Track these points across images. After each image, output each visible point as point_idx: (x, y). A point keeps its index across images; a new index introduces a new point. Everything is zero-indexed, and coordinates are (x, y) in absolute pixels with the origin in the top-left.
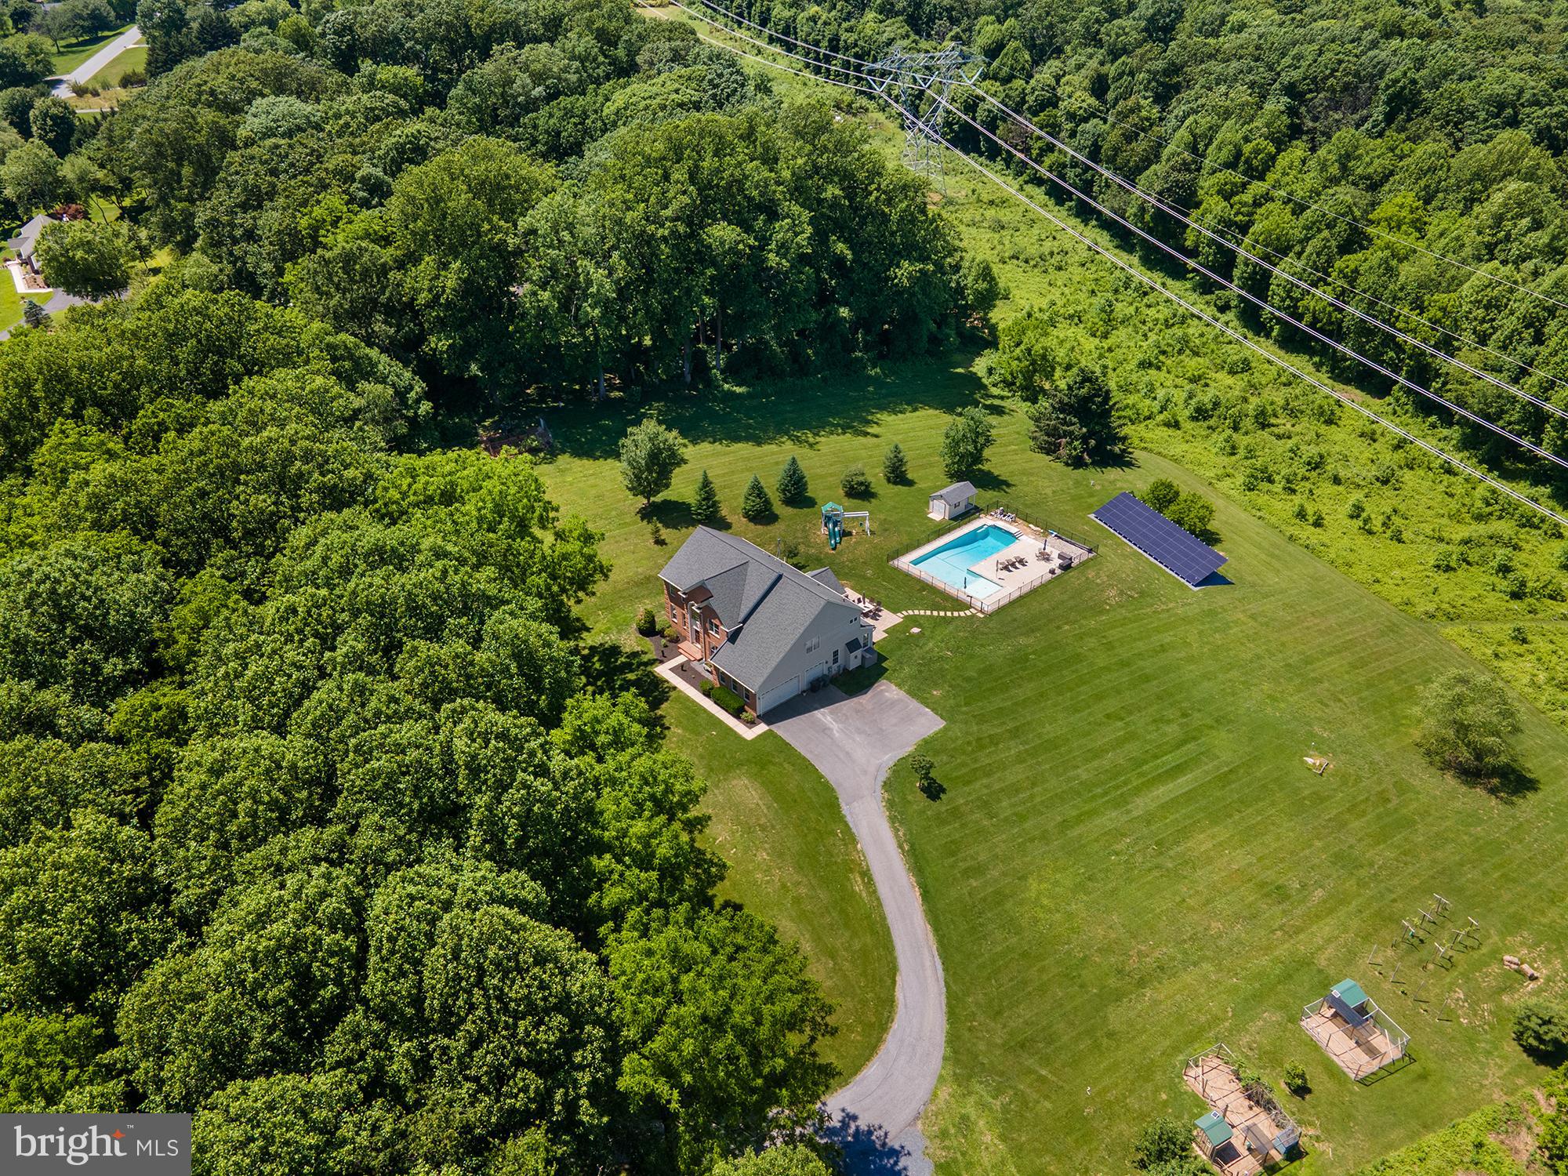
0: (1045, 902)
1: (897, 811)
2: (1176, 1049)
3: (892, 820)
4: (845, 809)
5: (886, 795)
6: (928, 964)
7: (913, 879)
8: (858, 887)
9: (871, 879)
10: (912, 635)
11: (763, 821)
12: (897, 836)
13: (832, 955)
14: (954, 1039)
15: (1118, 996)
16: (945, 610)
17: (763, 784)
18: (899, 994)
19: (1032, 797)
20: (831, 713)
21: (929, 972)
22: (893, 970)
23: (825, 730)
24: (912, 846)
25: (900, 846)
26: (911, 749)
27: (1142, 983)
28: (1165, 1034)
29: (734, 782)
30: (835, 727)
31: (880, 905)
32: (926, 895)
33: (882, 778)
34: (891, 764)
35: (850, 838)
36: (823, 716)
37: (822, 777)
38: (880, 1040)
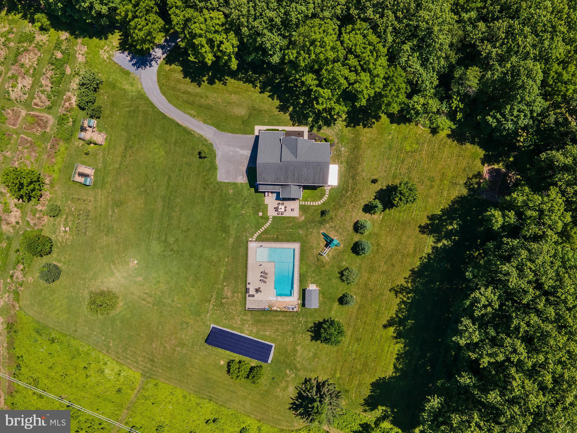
0: (157, 150)
1: (202, 140)
2: (110, 139)
3: (202, 137)
4: (214, 129)
5: (209, 142)
6: (164, 109)
7: (184, 125)
8: (192, 112)
9: (192, 116)
10: (259, 211)
11: (228, 108)
12: (196, 133)
13: (184, 93)
14: (147, 99)
15: (128, 140)
16: (262, 233)
17: (238, 117)
18: (164, 97)
19: (183, 180)
20: (247, 156)
21: (162, 107)
22: (170, 102)
23: (242, 148)
24: (192, 134)
25: (193, 131)
26: (217, 162)
27: (126, 148)
28: (114, 140)
29: (245, 111)
30: (241, 152)
31: (184, 112)
32: (178, 124)
33: (214, 145)
34: (217, 152)
35: (205, 122)
36: (248, 153)
37: (228, 132)
38: (159, 85)
